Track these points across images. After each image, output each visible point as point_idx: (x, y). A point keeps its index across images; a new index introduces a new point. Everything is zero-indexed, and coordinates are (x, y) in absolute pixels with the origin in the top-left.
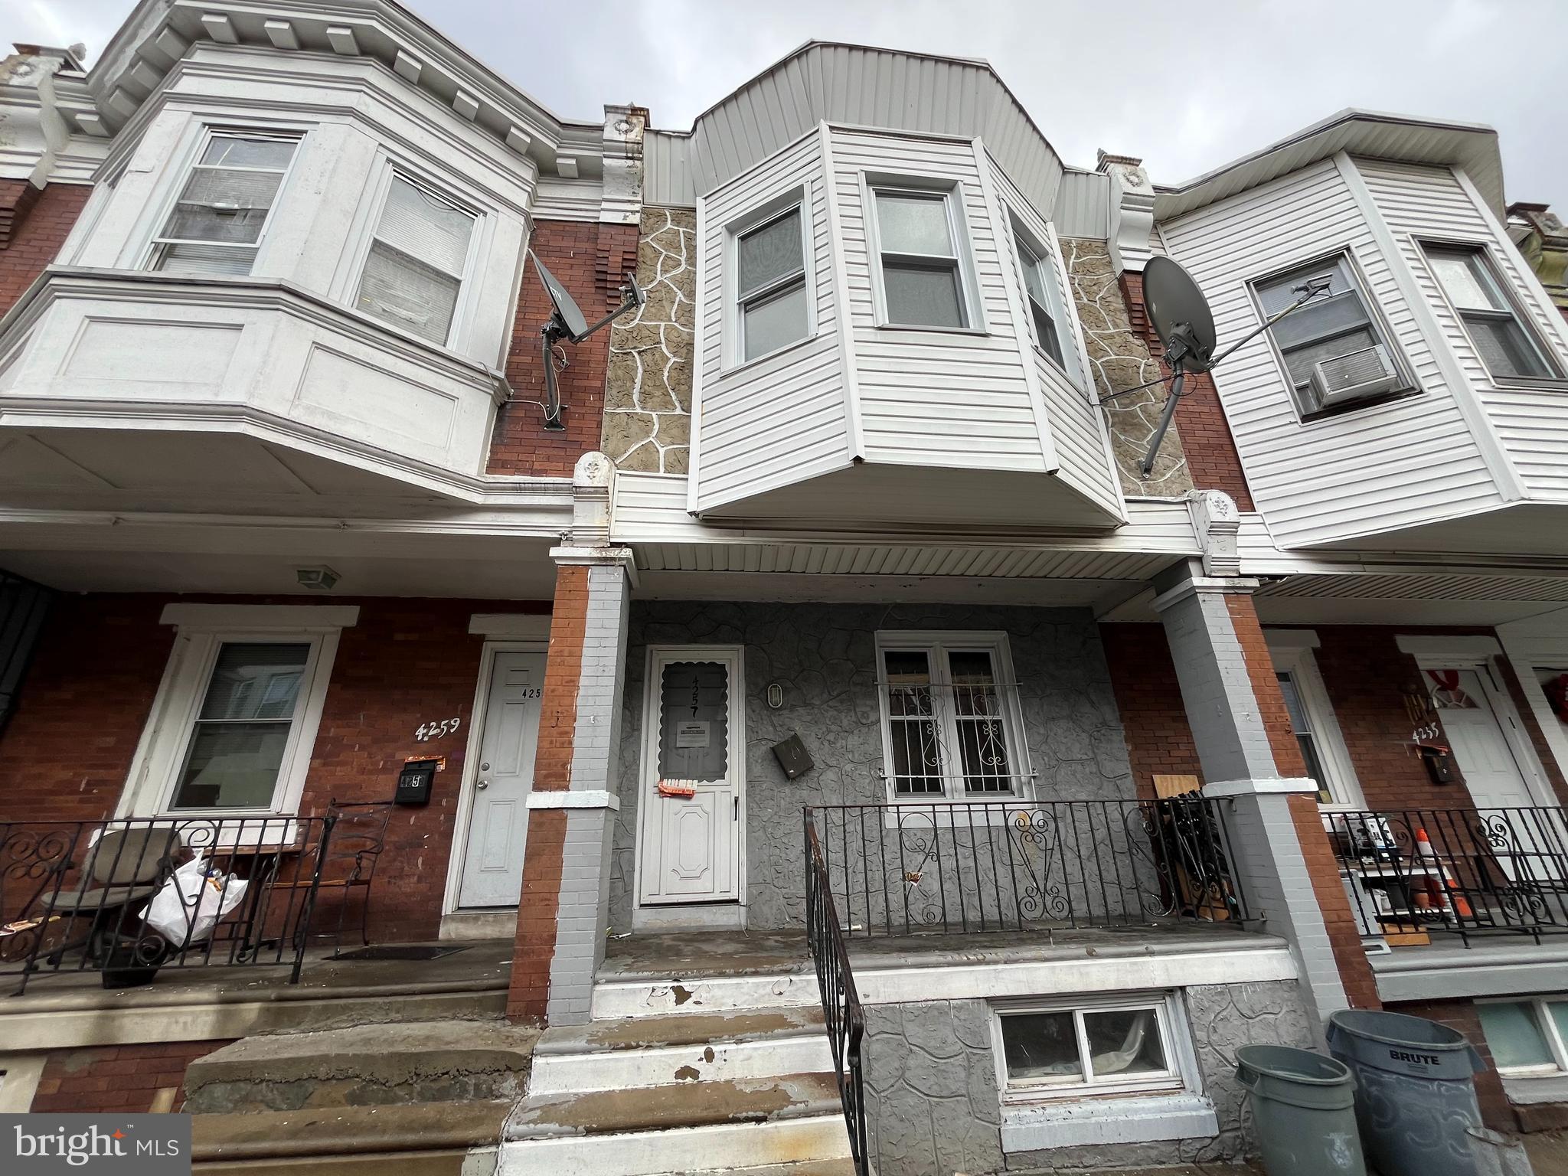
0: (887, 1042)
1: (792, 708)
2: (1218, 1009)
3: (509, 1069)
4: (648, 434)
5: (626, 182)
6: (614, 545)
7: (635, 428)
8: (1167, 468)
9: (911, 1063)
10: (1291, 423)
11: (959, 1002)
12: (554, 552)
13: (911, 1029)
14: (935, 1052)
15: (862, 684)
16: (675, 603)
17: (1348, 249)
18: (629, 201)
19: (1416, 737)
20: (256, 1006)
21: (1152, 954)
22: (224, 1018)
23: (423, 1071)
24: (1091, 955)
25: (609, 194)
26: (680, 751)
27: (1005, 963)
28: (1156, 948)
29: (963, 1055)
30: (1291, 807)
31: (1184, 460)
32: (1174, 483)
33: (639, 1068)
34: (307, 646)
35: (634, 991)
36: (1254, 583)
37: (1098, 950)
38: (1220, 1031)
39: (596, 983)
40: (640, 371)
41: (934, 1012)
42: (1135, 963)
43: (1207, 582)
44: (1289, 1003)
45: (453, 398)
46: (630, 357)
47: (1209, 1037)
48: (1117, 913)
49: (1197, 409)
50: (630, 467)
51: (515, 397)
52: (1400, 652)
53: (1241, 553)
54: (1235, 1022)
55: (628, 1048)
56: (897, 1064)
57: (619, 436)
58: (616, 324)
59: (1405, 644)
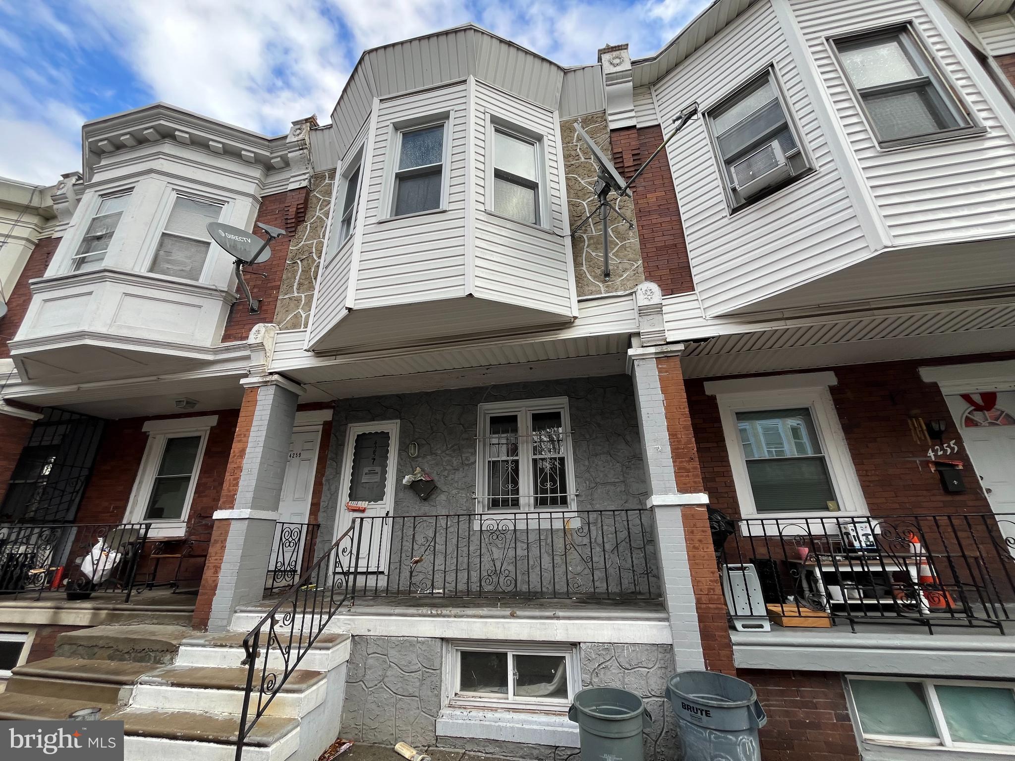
0: (377, 659)
1: (425, 456)
2: (602, 660)
3: (167, 651)
4: (298, 307)
5: (301, 163)
6: (271, 374)
7: (292, 305)
8: (625, 271)
9: (389, 673)
10: (723, 217)
11: (423, 639)
12: (242, 381)
13: (392, 653)
14: (404, 668)
15: (467, 439)
16: (364, 398)
17: (772, 65)
18: (304, 174)
19: (931, 454)
20: (106, 611)
21: (558, 618)
22: (94, 616)
23: (137, 647)
24: (513, 616)
25: (295, 172)
26: (364, 485)
27: (455, 617)
28: (560, 614)
29: (420, 672)
30: (684, 517)
31: (640, 262)
32: (628, 280)
33: (225, 657)
34: (200, 437)
35: (252, 618)
36: (681, 347)
37: (519, 613)
38: (601, 675)
39: (236, 612)
40: (300, 270)
41: (407, 644)
42: (544, 624)
43: (640, 351)
44: (662, 662)
45: (200, 307)
46: (296, 264)
47: (591, 679)
48: (629, 591)
49: (659, 220)
50: (287, 328)
51: (240, 299)
52: (922, 381)
53: (667, 326)
54: (614, 671)
55: (222, 646)
56: (380, 673)
57: (284, 311)
58: (292, 247)
59: (927, 375)
